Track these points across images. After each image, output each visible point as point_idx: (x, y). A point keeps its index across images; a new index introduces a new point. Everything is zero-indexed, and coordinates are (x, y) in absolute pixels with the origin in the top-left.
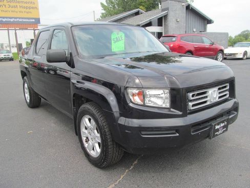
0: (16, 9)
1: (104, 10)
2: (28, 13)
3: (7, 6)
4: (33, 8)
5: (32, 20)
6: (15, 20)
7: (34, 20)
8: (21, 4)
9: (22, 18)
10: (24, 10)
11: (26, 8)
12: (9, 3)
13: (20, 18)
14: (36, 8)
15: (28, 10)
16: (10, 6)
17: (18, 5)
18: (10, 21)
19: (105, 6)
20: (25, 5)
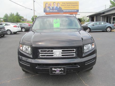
0: (70, 6)
1: (111, 4)
2: (74, 7)
3: (66, 5)
4: (76, 5)
5: (75, 11)
6: (69, 11)
7: (76, 11)
8: (72, 4)
9: (71, 10)
10: (72, 6)
11: (74, 5)
12: (67, 4)
13: (70, 10)
14: (78, 5)
15: (74, 6)
16: (67, 5)
17: (71, 4)
18: (67, 11)
19: (112, 2)
20: (73, 4)
